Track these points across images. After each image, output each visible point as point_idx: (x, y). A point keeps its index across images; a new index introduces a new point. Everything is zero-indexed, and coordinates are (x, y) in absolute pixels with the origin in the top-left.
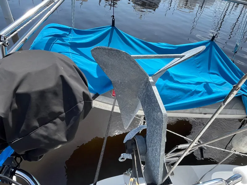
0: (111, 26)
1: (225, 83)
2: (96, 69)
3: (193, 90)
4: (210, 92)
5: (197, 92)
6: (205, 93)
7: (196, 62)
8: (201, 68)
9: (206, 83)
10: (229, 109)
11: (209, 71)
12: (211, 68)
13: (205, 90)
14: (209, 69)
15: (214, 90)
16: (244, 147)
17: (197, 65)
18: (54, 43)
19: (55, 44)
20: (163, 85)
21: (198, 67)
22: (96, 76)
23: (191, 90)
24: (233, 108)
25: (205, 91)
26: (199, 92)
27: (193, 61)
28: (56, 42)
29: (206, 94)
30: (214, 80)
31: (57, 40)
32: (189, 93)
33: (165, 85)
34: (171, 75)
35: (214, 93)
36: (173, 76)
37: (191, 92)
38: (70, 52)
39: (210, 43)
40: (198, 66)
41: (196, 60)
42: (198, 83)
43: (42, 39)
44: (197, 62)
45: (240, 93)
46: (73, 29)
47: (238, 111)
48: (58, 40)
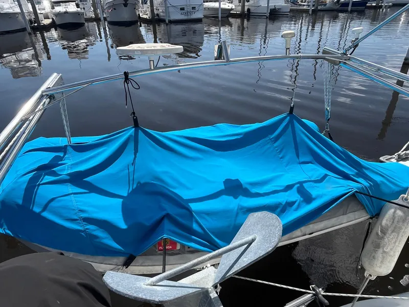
0: (133, 127)
1: (326, 175)
2: (121, 213)
3: (283, 202)
4: (308, 199)
5: (290, 204)
6: (302, 202)
7: (277, 150)
8: (287, 158)
9: (298, 185)
10: (343, 215)
11: (299, 159)
12: (300, 154)
13: (301, 197)
14: (298, 156)
15: (314, 193)
16: (380, 267)
17: (279, 154)
18: (39, 185)
19: (41, 186)
20: (236, 209)
21: (281, 158)
22: (123, 225)
23: (280, 204)
24: (348, 212)
25: (302, 199)
26: (293, 203)
27: (272, 149)
28: (42, 182)
29: (304, 204)
30: (310, 174)
31: (44, 176)
32: (279, 210)
33: (240, 207)
34: (245, 186)
35: (314, 199)
36: (248, 187)
37: (281, 206)
38: (71, 192)
39: (289, 117)
40: (280, 156)
41: (276, 147)
42: (289, 188)
43: (16, 182)
44: (279, 151)
45: (350, 190)
46: (70, 145)
47: (357, 214)
48: (46, 177)
